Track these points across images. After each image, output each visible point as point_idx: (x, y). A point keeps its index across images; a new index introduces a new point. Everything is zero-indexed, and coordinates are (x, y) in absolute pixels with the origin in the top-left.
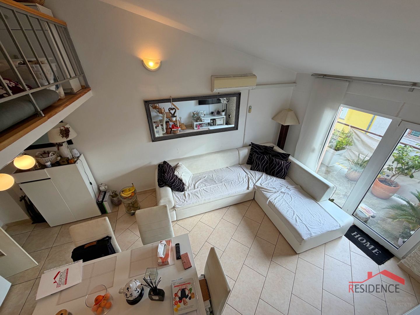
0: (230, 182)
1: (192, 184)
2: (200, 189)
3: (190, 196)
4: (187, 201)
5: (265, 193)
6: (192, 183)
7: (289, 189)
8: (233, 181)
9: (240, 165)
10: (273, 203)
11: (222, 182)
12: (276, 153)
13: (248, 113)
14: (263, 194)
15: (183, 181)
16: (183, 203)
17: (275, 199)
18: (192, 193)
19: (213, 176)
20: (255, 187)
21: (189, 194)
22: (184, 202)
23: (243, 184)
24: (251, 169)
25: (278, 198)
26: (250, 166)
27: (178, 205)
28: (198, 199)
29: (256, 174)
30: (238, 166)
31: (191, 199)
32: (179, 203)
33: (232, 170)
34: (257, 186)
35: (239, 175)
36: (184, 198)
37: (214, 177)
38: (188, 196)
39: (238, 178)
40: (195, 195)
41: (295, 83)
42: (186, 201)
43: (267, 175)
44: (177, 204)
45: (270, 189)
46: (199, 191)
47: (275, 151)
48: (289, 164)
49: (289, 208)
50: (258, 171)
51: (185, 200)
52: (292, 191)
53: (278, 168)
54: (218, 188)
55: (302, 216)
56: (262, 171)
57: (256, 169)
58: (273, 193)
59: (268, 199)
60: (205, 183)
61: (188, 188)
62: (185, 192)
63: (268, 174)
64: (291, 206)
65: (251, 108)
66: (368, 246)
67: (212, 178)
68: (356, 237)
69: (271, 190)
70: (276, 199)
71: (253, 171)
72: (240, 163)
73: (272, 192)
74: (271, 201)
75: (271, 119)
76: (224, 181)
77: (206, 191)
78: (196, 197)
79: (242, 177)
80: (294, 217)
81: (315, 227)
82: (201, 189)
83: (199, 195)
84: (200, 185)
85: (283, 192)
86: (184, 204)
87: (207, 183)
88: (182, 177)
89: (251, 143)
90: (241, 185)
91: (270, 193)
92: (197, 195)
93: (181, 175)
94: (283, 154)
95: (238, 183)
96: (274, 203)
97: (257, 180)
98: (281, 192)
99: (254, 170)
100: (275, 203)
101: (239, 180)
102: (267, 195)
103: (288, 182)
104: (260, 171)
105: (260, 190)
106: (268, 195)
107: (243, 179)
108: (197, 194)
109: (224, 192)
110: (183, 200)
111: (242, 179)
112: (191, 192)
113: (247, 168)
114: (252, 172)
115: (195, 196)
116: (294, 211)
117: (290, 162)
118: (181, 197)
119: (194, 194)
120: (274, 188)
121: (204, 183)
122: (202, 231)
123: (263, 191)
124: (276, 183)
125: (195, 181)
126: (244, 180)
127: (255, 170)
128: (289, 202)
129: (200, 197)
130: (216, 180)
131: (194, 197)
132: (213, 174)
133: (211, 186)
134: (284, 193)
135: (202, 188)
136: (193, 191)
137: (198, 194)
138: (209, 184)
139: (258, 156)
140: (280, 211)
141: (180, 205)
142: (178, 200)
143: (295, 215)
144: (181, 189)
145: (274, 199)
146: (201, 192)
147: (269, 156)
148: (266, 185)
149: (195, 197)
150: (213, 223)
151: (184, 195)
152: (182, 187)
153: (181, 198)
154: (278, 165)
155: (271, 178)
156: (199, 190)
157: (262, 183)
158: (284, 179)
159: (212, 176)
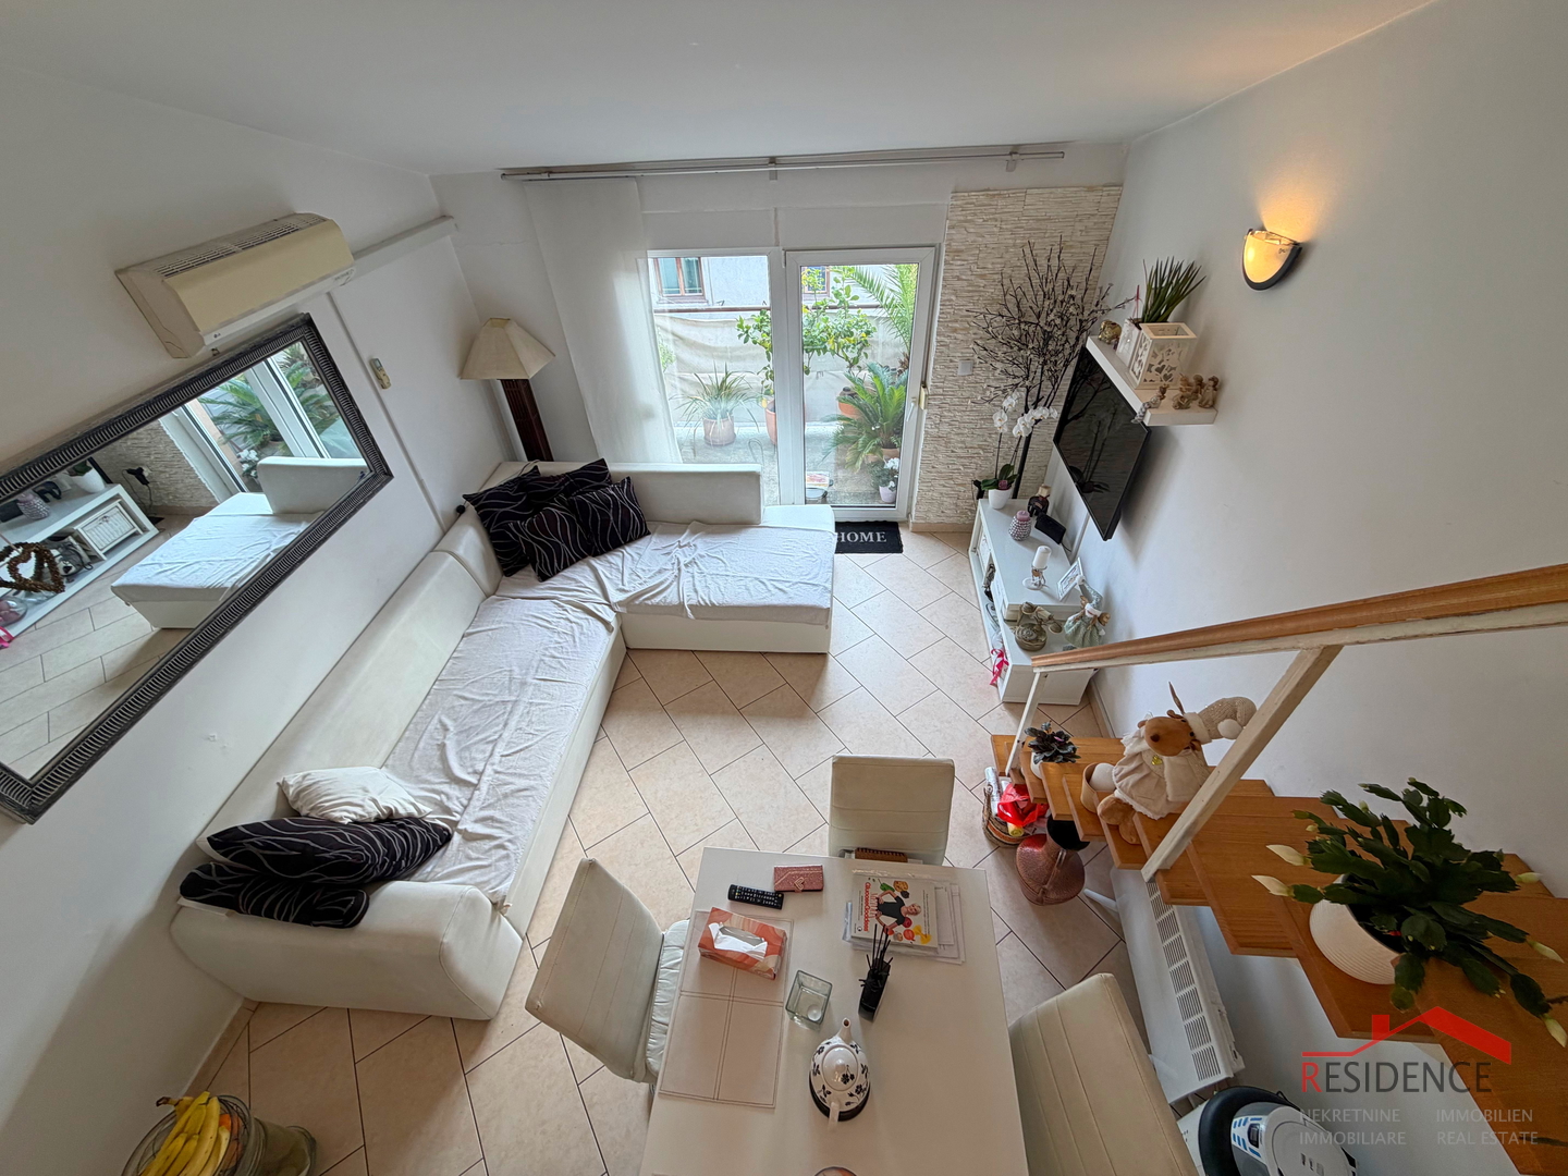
0: (546, 659)
1: (437, 787)
2: (495, 767)
3: (497, 814)
4: (510, 837)
5: (656, 600)
6: (429, 786)
7: (688, 545)
8: (546, 649)
9: (492, 593)
10: (702, 603)
11: (524, 684)
12: (567, 479)
13: (382, 392)
14: (657, 606)
15: (402, 812)
16: (507, 856)
17: (696, 591)
18: (489, 805)
19: (465, 699)
20: (619, 609)
21: (483, 820)
22: (503, 852)
23: (585, 631)
24: (543, 578)
25: (697, 583)
26: (528, 573)
27: (500, 883)
28: (534, 793)
29: (574, 579)
30: (492, 603)
31: (513, 818)
32: (494, 874)
33: (493, 627)
34: (620, 603)
35: (535, 620)
36: (487, 847)
37: (477, 697)
38: (488, 826)
39: (548, 628)
40: (506, 796)
41: (444, 217)
42: (509, 841)
43: (602, 557)
44: (494, 883)
45: (657, 582)
46: (501, 777)
47: (559, 477)
48: (629, 486)
49: (742, 583)
50: (566, 567)
51: (502, 847)
52: (701, 545)
53: (616, 514)
54: (541, 707)
55: (776, 572)
56: (578, 560)
57: (559, 565)
58: (675, 583)
59: (682, 605)
60: (480, 737)
61: (448, 811)
62: (460, 832)
63: (602, 553)
64: (739, 574)
65: (380, 368)
66: (866, 539)
67: (472, 705)
68: (843, 540)
69: (662, 583)
70: (698, 588)
71: (555, 578)
72: (488, 588)
73: (671, 584)
74: (694, 602)
75: (458, 380)
76: (526, 674)
77: (521, 750)
78: (518, 798)
79: (554, 617)
80: (771, 587)
81: (816, 570)
82: (493, 764)
83: (522, 783)
84: (473, 759)
85: (690, 563)
86: (512, 855)
87: (484, 730)
88: (382, 804)
89: (465, 497)
90: (582, 638)
91: (669, 590)
92: (512, 787)
93: (374, 801)
94: (583, 468)
95: (569, 639)
96: (703, 600)
97: (598, 591)
98: (686, 565)
99: (554, 573)
100: (706, 598)
101: (559, 629)
102: (668, 601)
103: (663, 533)
104: (572, 563)
105: (640, 605)
106: (671, 597)
107: (568, 619)
108: (507, 789)
109: (570, 697)
110: (493, 852)
111: (562, 621)
112: (478, 804)
113: (527, 586)
114: (556, 581)
115: (511, 800)
116: (756, 579)
117: (628, 478)
118: (474, 855)
119: (499, 800)
120: (660, 572)
121: (475, 743)
122: (631, 857)
123: (648, 599)
124: (646, 559)
125: (429, 770)
126: (573, 619)
127: (558, 572)
128: (727, 570)
129: (532, 783)
130: (495, 695)
131: (512, 805)
132: (455, 692)
133: (513, 724)
134: (693, 562)
135: (497, 758)
136: (482, 797)
137: (511, 783)
138: (496, 729)
139: (531, 523)
140: (735, 603)
141: (508, 876)
142: (477, 872)
143: (767, 583)
144: (435, 841)
145: (693, 595)
146: (510, 771)
147: (560, 500)
148: (635, 580)
149: (515, 801)
150: (625, 808)
151: (469, 837)
152: (428, 830)
153: (478, 859)
154: (609, 508)
155: (618, 556)
156: (497, 772)
157: (621, 586)
158: (649, 533)
159: (463, 702)
